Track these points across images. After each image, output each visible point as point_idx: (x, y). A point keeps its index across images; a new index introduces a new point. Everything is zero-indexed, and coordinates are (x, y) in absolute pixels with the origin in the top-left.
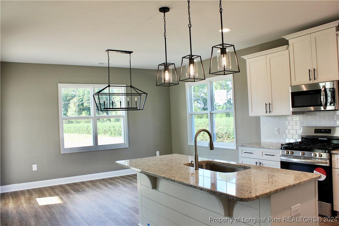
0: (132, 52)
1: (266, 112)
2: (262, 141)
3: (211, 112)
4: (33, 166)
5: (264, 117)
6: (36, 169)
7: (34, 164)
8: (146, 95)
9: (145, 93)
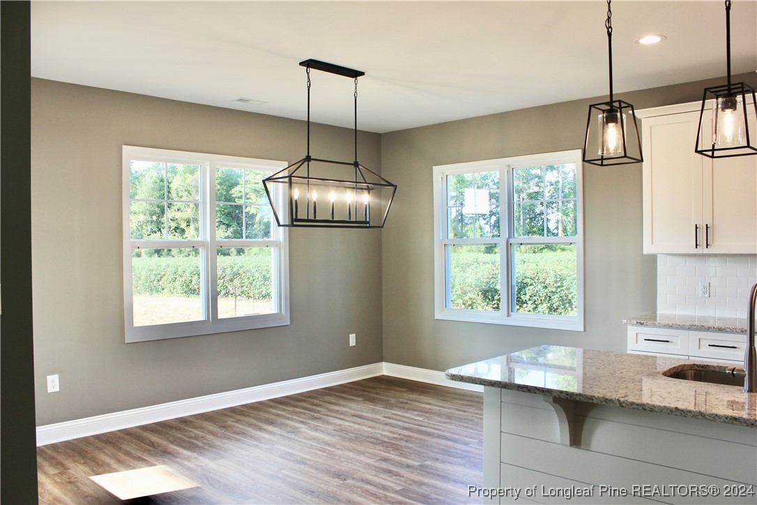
0: (362, 74)
1: (697, 245)
2: (658, 312)
3: (508, 241)
4: (49, 378)
5: (669, 258)
6: (57, 389)
7: (52, 373)
8: (393, 188)
9: (390, 185)
